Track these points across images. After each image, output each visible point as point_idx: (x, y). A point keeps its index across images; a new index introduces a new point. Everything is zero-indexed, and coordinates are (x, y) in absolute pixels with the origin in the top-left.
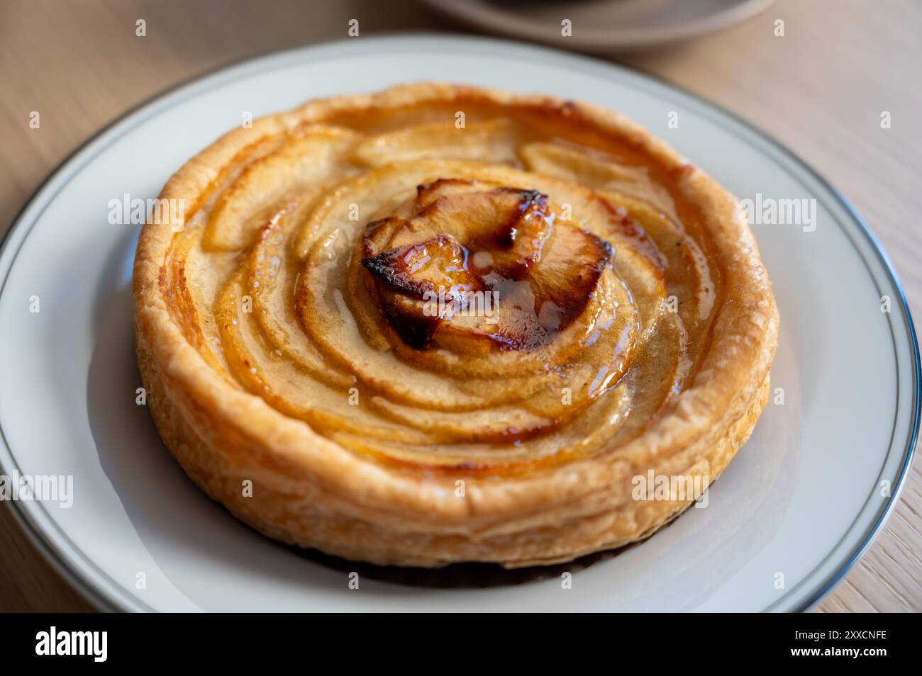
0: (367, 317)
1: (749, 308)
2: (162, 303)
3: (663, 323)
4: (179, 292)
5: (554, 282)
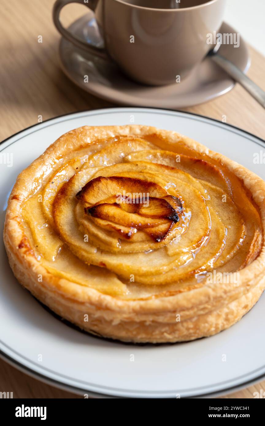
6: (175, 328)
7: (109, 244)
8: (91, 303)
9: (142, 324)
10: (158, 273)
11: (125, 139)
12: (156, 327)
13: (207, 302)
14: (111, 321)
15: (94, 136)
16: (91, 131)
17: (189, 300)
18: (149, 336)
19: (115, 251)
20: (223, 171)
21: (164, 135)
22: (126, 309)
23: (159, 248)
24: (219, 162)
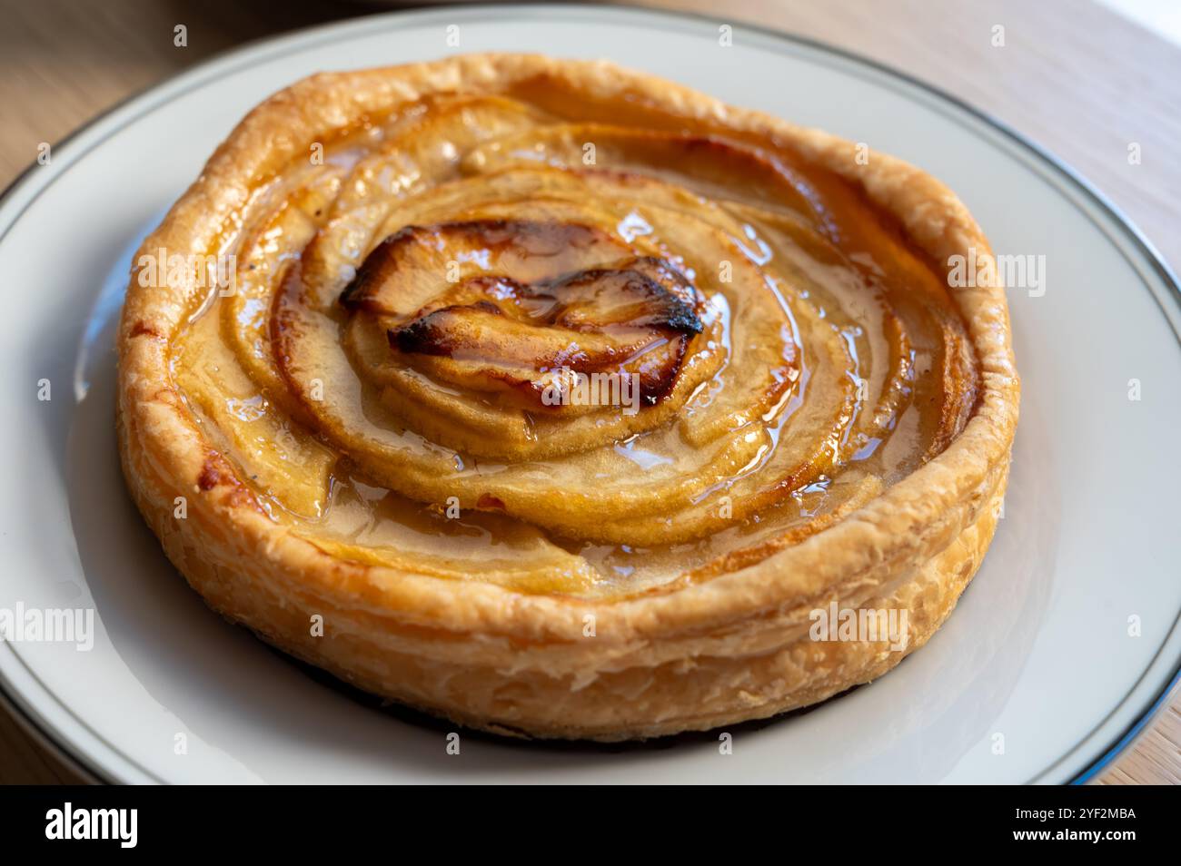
6: (773, 669)
7: (494, 435)
8: (494, 631)
9: (666, 673)
10: (676, 505)
11: (452, 101)
12: (713, 678)
13: (867, 568)
14: (569, 678)
15: (354, 103)
16: (342, 86)
17: (811, 571)
18: (690, 711)
19: (520, 453)
20: (787, 165)
21: (572, 76)
22: (613, 630)
23: (656, 423)
24: (766, 138)
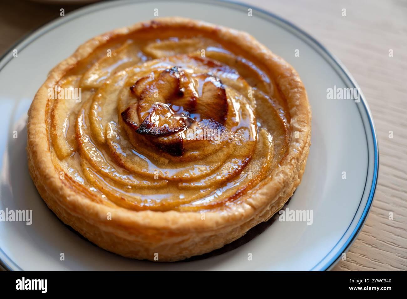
0: (151, 153)
1: (290, 76)
2: (73, 193)
3: (255, 96)
4: (74, 184)
5: (210, 101)
